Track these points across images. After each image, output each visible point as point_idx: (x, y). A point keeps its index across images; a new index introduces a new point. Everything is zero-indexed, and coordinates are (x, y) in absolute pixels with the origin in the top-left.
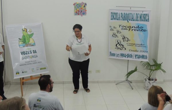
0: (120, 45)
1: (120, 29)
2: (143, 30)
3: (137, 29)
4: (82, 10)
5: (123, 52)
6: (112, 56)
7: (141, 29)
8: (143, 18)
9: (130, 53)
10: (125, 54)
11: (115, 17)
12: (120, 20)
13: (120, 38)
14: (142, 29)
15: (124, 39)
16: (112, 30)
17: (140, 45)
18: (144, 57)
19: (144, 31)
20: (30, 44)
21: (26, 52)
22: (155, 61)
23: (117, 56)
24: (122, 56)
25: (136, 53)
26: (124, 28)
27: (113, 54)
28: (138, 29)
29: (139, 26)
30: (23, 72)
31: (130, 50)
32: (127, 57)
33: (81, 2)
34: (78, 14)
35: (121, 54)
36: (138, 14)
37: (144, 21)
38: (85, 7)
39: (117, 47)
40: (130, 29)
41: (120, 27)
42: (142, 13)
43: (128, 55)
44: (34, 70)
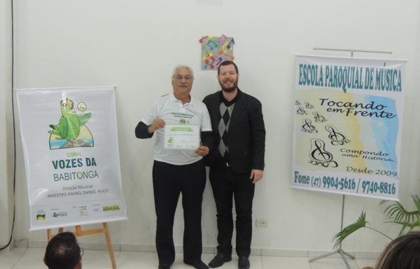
0: (321, 153)
1: (322, 110)
2: (384, 115)
3: (369, 111)
4: (222, 56)
5: (330, 172)
6: (300, 182)
7: (379, 111)
8: (384, 82)
9: (350, 176)
10: (335, 180)
11: (309, 78)
12: (322, 85)
13: (323, 136)
14: (381, 111)
15: (334, 137)
16: (301, 111)
17: (378, 156)
18: (386, 188)
19: (387, 116)
20: (80, 142)
21: (66, 163)
23: (315, 184)
24: (327, 185)
25: (366, 177)
26: (335, 107)
27: (304, 177)
28: (373, 111)
29: (373, 103)
30: (55, 215)
31: (350, 169)
32: (340, 186)
33: (219, 35)
34: (212, 67)
35: (325, 178)
36: (372, 70)
37: (387, 89)
38: (231, 49)
39: (314, 160)
40: (349, 109)
41: (322, 104)
42: (382, 67)
43: (343, 182)
44: (84, 211)
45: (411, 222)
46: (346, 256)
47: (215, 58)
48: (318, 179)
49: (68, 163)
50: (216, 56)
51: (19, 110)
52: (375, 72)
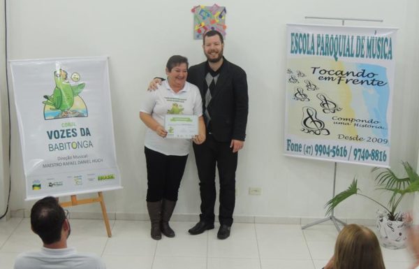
0: (313, 121)
1: (314, 78)
2: (375, 83)
3: (360, 79)
4: (214, 25)
5: (322, 140)
6: (292, 150)
7: (370, 79)
8: (375, 50)
9: (342, 143)
10: (327, 147)
11: (301, 46)
12: (314, 53)
13: (315, 104)
14: (372, 79)
15: (326, 105)
16: (293, 80)
17: (368, 124)
18: (377, 155)
19: (378, 84)
20: (74, 112)
21: (61, 133)
22: (411, 168)
23: (307, 152)
24: (319, 153)
25: (357, 145)
26: (326, 75)
27: (296, 145)
28: (364, 79)
29: (364, 71)
30: (51, 185)
31: (342, 137)
32: (332, 154)
33: (212, 6)
35: (317, 145)
36: (363, 38)
37: (378, 57)
38: (223, 18)
39: (306, 128)
40: (341, 77)
41: (314, 73)
42: (373, 35)
43: (335, 150)
44: (80, 180)
45: (402, 189)
46: (338, 223)
47: (208, 27)
48: (310, 147)
49: (63, 134)
50: (208, 25)
51: (13, 81)
52: (366, 41)
